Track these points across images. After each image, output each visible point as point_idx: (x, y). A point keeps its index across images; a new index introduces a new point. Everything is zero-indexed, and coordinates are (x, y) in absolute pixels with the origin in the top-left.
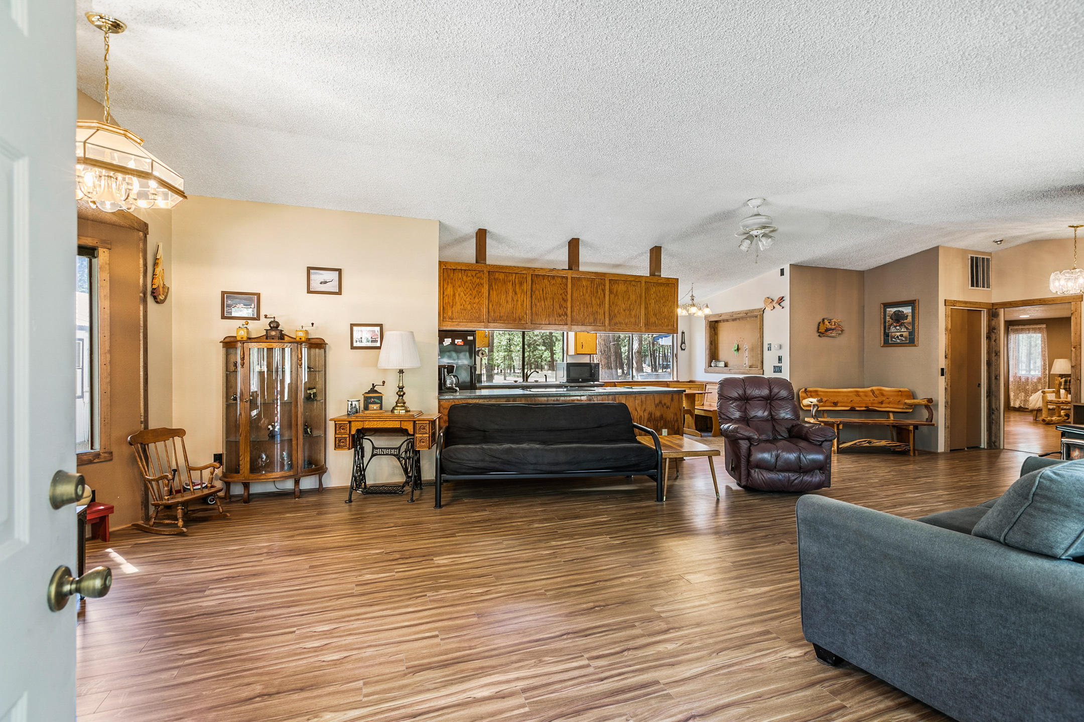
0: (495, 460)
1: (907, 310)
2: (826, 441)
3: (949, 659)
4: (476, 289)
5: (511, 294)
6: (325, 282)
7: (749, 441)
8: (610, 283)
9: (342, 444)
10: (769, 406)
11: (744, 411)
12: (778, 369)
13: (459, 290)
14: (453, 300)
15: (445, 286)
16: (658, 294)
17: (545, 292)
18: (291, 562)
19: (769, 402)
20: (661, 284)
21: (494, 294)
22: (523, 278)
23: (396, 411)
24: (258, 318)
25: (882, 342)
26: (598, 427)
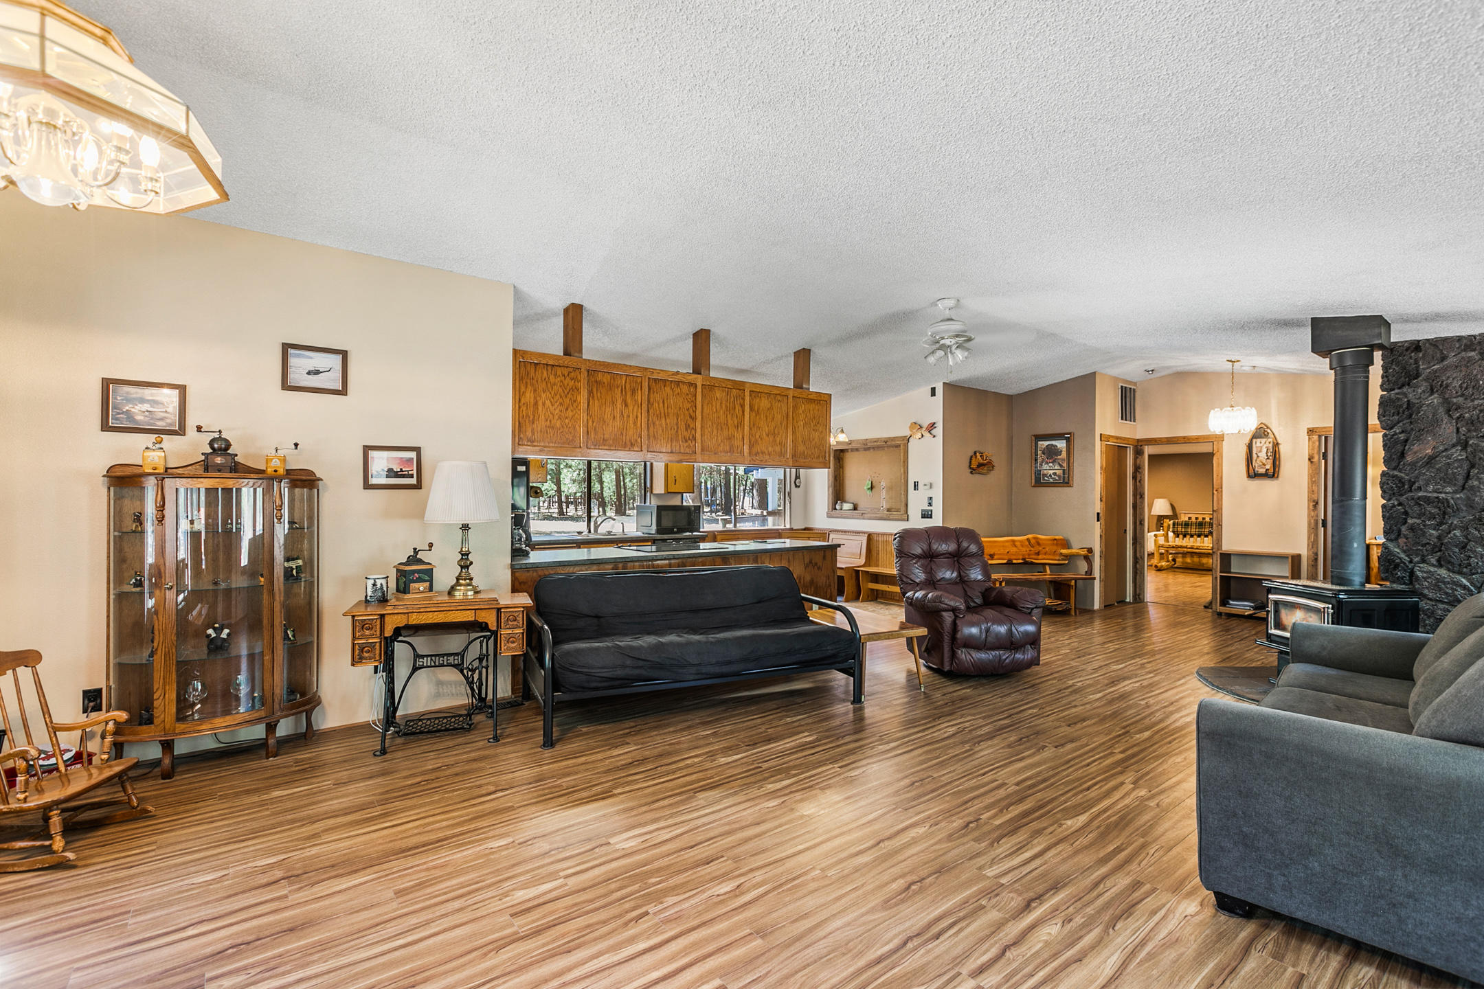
0: (641, 663)
1: (1061, 444)
2: (1036, 607)
3: (1435, 896)
4: (569, 396)
5: (619, 406)
6: (317, 372)
7: (954, 613)
8: (750, 395)
9: (366, 655)
10: (957, 565)
11: (929, 572)
12: (927, 515)
13: (543, 396)
14: (534, 411)
15: (523, 389)
16: (808, 414)
17: (666, 405)
18: (349, 889)
19: (956, 559)
20: (811, 401)
21: (595, 404)
22: (636, 382)
23: (457, 593)
24: (181, 431)
25: (1033, 481)
26: (759, 602)
